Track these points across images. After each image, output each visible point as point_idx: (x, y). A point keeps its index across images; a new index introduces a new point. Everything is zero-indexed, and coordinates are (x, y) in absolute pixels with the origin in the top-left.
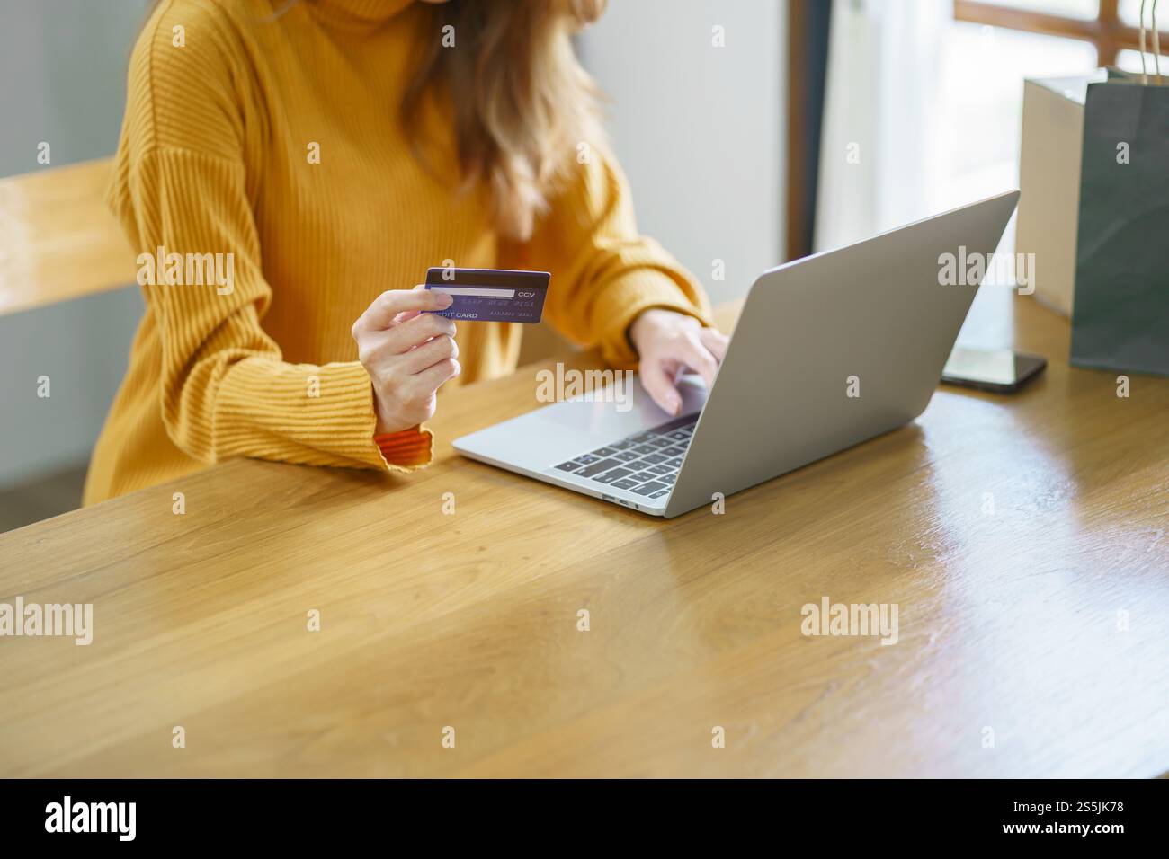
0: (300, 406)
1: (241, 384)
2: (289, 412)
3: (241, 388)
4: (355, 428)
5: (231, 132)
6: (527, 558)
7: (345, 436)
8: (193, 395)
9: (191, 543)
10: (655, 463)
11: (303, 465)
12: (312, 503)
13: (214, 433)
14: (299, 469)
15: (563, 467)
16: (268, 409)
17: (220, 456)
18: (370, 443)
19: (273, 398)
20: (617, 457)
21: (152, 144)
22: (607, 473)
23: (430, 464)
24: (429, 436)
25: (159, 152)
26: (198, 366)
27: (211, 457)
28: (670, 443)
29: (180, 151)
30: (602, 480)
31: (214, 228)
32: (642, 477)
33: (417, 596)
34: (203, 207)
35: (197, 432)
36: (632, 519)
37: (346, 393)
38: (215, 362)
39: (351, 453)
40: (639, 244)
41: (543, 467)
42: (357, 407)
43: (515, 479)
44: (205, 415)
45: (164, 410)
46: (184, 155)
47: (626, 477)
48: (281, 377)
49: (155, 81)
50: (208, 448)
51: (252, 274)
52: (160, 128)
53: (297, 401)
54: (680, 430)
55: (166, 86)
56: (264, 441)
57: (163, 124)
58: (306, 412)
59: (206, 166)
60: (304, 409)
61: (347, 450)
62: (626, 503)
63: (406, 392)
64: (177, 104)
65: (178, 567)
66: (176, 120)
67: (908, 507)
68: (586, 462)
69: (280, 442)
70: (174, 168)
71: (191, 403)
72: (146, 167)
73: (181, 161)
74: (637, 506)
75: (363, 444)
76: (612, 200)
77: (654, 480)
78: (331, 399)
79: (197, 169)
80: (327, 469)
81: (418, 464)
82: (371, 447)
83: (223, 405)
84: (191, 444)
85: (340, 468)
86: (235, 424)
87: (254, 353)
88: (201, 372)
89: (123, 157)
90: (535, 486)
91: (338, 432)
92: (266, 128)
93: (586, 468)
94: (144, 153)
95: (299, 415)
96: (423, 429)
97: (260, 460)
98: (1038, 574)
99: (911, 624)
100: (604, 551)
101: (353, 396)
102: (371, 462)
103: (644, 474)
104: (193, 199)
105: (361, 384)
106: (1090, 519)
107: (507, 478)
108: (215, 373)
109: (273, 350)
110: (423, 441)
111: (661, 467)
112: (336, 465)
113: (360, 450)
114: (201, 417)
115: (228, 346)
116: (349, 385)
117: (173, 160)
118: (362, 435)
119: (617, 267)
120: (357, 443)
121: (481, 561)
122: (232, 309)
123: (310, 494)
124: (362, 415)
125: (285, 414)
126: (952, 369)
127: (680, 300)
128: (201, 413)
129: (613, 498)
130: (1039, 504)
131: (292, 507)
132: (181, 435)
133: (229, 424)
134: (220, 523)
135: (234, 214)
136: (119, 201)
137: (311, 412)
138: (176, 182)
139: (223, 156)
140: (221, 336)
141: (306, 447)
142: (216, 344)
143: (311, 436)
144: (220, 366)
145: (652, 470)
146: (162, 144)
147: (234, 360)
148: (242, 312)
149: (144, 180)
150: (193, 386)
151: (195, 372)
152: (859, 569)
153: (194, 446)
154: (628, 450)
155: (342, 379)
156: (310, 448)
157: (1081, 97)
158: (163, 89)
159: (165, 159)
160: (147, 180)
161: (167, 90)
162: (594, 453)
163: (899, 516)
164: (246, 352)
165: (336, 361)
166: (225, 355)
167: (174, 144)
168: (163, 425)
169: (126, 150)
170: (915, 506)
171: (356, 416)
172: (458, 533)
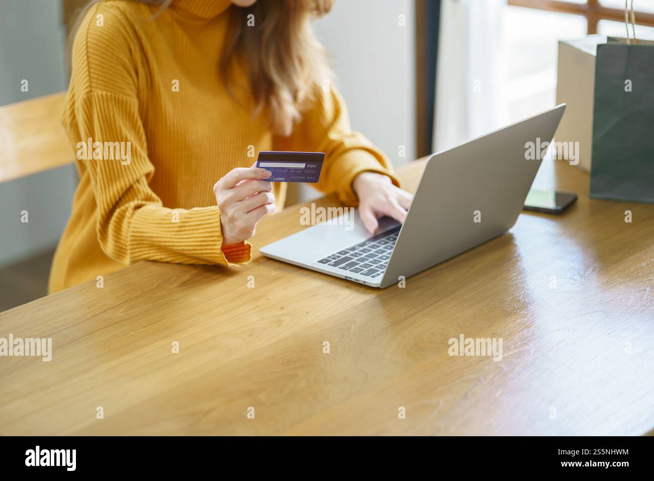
0: (178, 231)
1: (143, 220)
2: (172, 235)
3: (144, 222)
4: (211, 243)
5: (131, 82)
6: (307, 313)
7: (205, 248)
8: (116, 227)
9: (123, 309)
10: (372, 258)
11: (179, 264)
12: (185, 285)
13: (129, 247)
14: (177, 266)
15: (322, 261)
16: (159, 234)
17: (132, 260)
18: (219, 251)
19: (162, 228)
20: (350, 255)
21: (88, 90)
22: (346, 265)
23: (250, 261)
24: (249, 247)
25: (92, 93)
26: (118, 211)
27: (127, 261)
28: (378, 247)
29: (104, 93)
30: (344, 268)
31: (124, 135)
32: (366, 266)
33: (250, 335)
34: (118, 124)
35: (119, 247)
36: (362, 289)
37: (205, 224)
38: (127, 209)
39: (207, 257)
40: (353, 136)
41: (311, 262)
42: (211, 232)
43: (295, 269)
44: (123, 238)
45: (99, 235)
46: (106, 95)
47: (357, 266)
48: (166, 216)
49: (89, 54)
50: (125, 255)
51: (145, 159)
52: (93, 80)
53: (176, 229)
54: (383, 239)
55: (95, 57)
56: (157, 251)
57: (94, 78)
58: (181, 235)
59: (118, 100)
60: (180, 233)
61: (205, 256)
62: (358, 280)
63: (240, 223)
64: (102, 67)
65: (117, 323)
66: (102, 76)
67: (511, 279)
68: (334, 258)
69: (166, 252)
70: (101, 102)
71: (115, 231)
72: (86, 103)
73: (105, 98)
74: (364, 282)
75: (215, 252)
76: (337, 113)
77: (372, 267)
78: (196, 228)
79: (113, 102)
80: (193, 266)
81: (243, 262)
82: (219, 254)
83: (134, 232)
84: (115, 253)
85: (200, 265)
86: (140, 242)
87: (148, 203)
88: (120, 214)
89: (71, 96)
90: (309, 273)
91: (201, 246)
92: (149, 80)
93: (335, 262)
94: (83, 95)
95: (178, 237)
96: (246, 242)
97: (155, 261)
98: (585, 314)
99: (519, 344)
100: (349, 308)
101: (209, 226)
102: (219, 262)
103: (366, 264)
104: (112, 119)
105: (213, 219)
106: (609, 283)
107: (291, 269)
108: (128, 214)
109: (157, 201)
110: (245, 249)
111: (375, 260)
112: (198, 263)
113: (213, 255)
114: (120, 239)
115: (133, 200)
116: (206, 220)
117: (100, 99)
118: (214, 247)
119: (342, 149)
120: (211, 251)
121: (282, 315)
122: (135, 180)
123: (185, 280)
124: (214, 236)
125: (170, 236)
126: (530, 201)
127: (377, 166)
128: (120, 236)
129: (351, 278)
130: (581, 276)
131: (175, 288)
132: (109, 248)
133: (137, 242)
134: (137, 297)
135: (134, 127)
136: (68, 121)
137: (184, 235)
138: (103, 110)
139: (126, 94)
140: (129, 194)
141: (181, 254)
142: (127, 198)
143: (185, 248)
144: (130, 210)
145: (370, 262)
146: (94, 89)
147: (138, 207)
148: (140, 181)
149: (84, 109)
150: (116, 222)
151: (116, 214)
152: (488, 314)
153: (117, 254)
154: (356, 251)
155: (202, 216)
156: (183, 254)
157: (594, 53)
158: (94, 59)
159: (96, 97)
160: (86, 109)
161: (96, 60)
162: (338, 253)
163: (506, 284)
164: (144, 202)
165: (197, 206)
166: (132, 204)
167: (102, 89)
168: (98, 243)
169: (73, 92)
170: (515, 278)
171: (211, 236)
172: (268, 299)
